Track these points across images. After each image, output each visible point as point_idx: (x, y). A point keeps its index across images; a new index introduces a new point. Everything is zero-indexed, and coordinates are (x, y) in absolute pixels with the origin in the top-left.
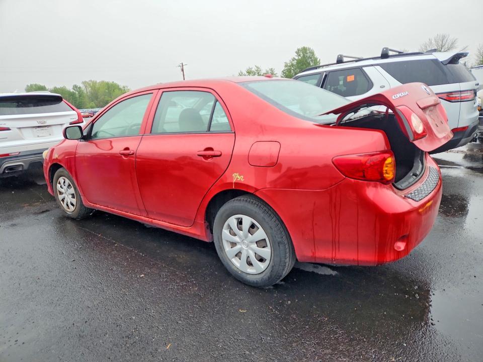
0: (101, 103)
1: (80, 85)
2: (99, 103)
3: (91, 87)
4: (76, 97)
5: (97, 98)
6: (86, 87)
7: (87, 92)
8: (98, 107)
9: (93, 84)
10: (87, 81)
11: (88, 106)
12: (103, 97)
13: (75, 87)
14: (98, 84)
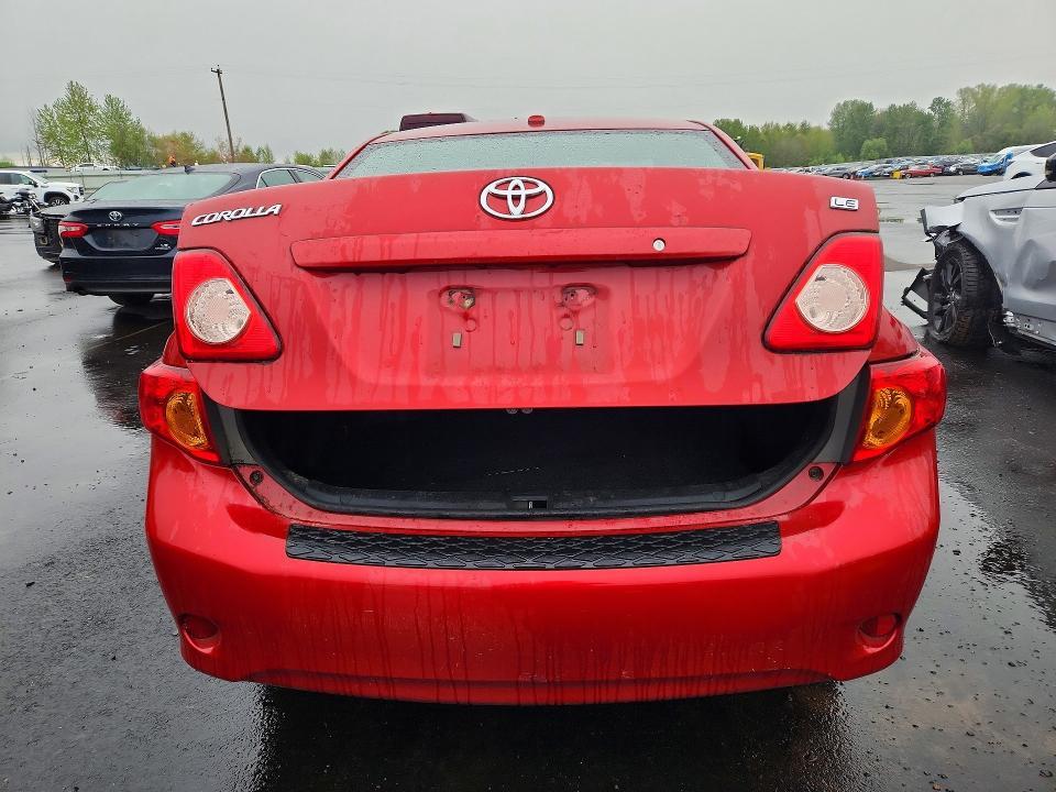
0: (990, 142)
1: (952, 97)
2: (985, 140)
3: (976, 101)
4: (932, 128)
5: (983, 128)
6: (964, 103)
7: (963, 115)
8: (978, 150)
9: (983, 95)
10: (972, 86)
11: (954, 149)
12: (999, 125)
13: (938, 102)
14: (995, 95)
